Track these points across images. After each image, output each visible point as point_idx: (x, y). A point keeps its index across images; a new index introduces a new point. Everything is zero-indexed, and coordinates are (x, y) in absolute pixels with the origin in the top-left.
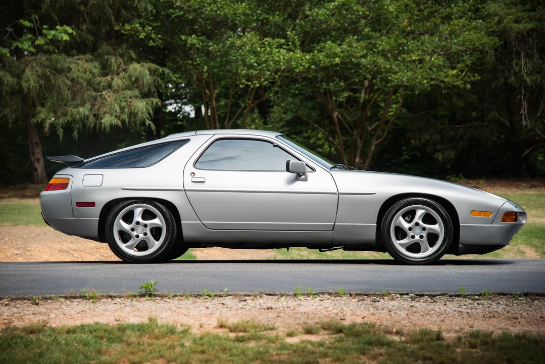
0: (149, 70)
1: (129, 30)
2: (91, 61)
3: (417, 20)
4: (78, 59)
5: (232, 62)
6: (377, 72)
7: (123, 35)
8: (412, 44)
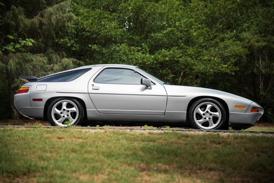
0: (72, 61)
1: (63, 42)
2: (43, 56)
3: (207, 40)
4: (37, 56)
5: (114, 58)
6: (187, 65)
7: (60, 44)
8: (205, 52)
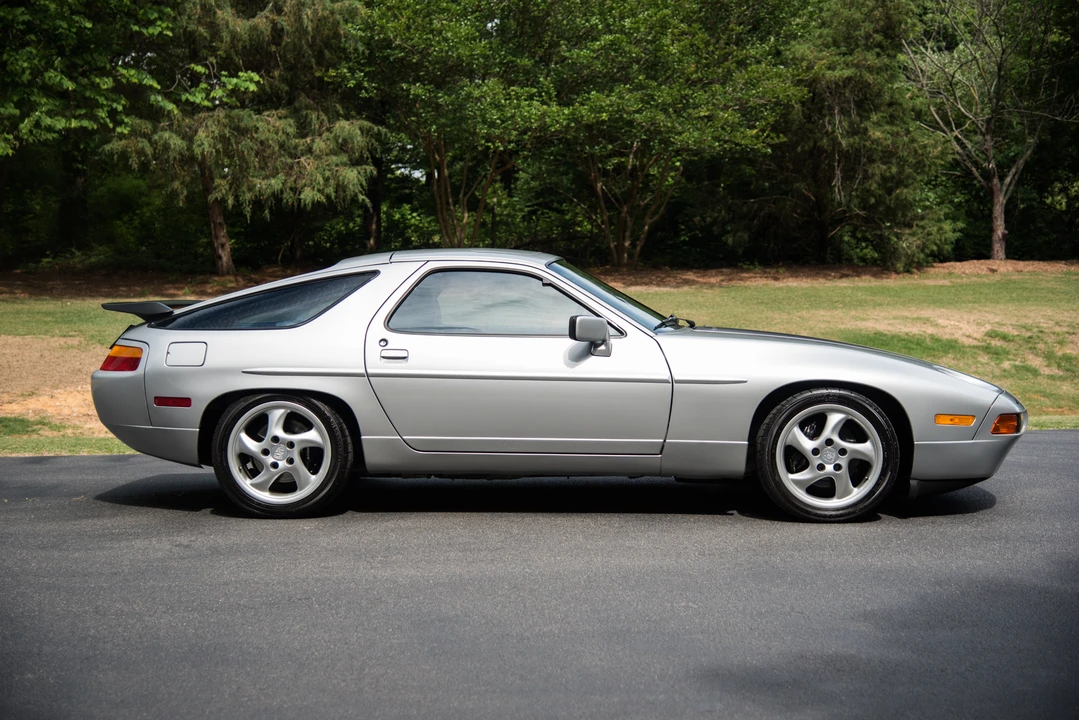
0: (360, 129)
1: (334, 77)
2: (285, 117)
3: (707, 65)
4: (268, 116)
5: (469, 119)
6: (654, 131)
7: (328, 83)
8: (700, 96)
